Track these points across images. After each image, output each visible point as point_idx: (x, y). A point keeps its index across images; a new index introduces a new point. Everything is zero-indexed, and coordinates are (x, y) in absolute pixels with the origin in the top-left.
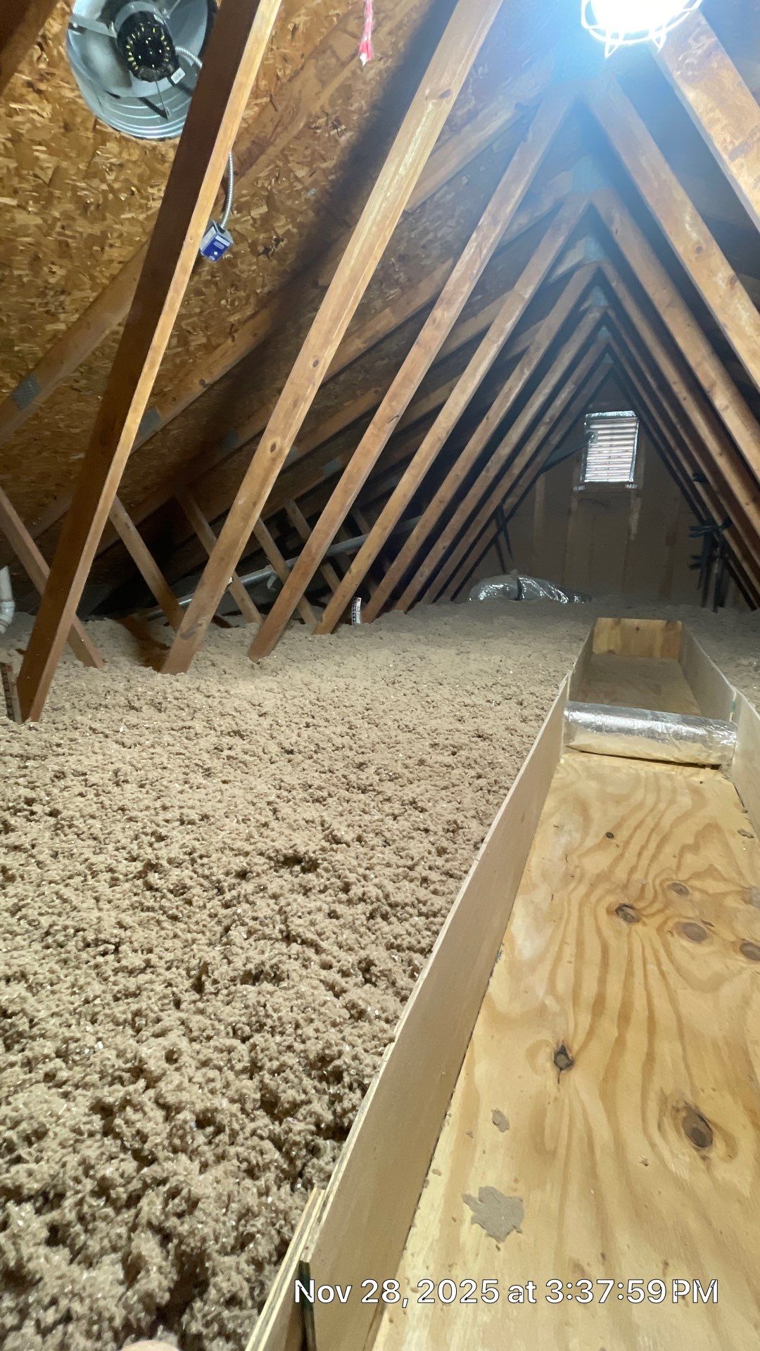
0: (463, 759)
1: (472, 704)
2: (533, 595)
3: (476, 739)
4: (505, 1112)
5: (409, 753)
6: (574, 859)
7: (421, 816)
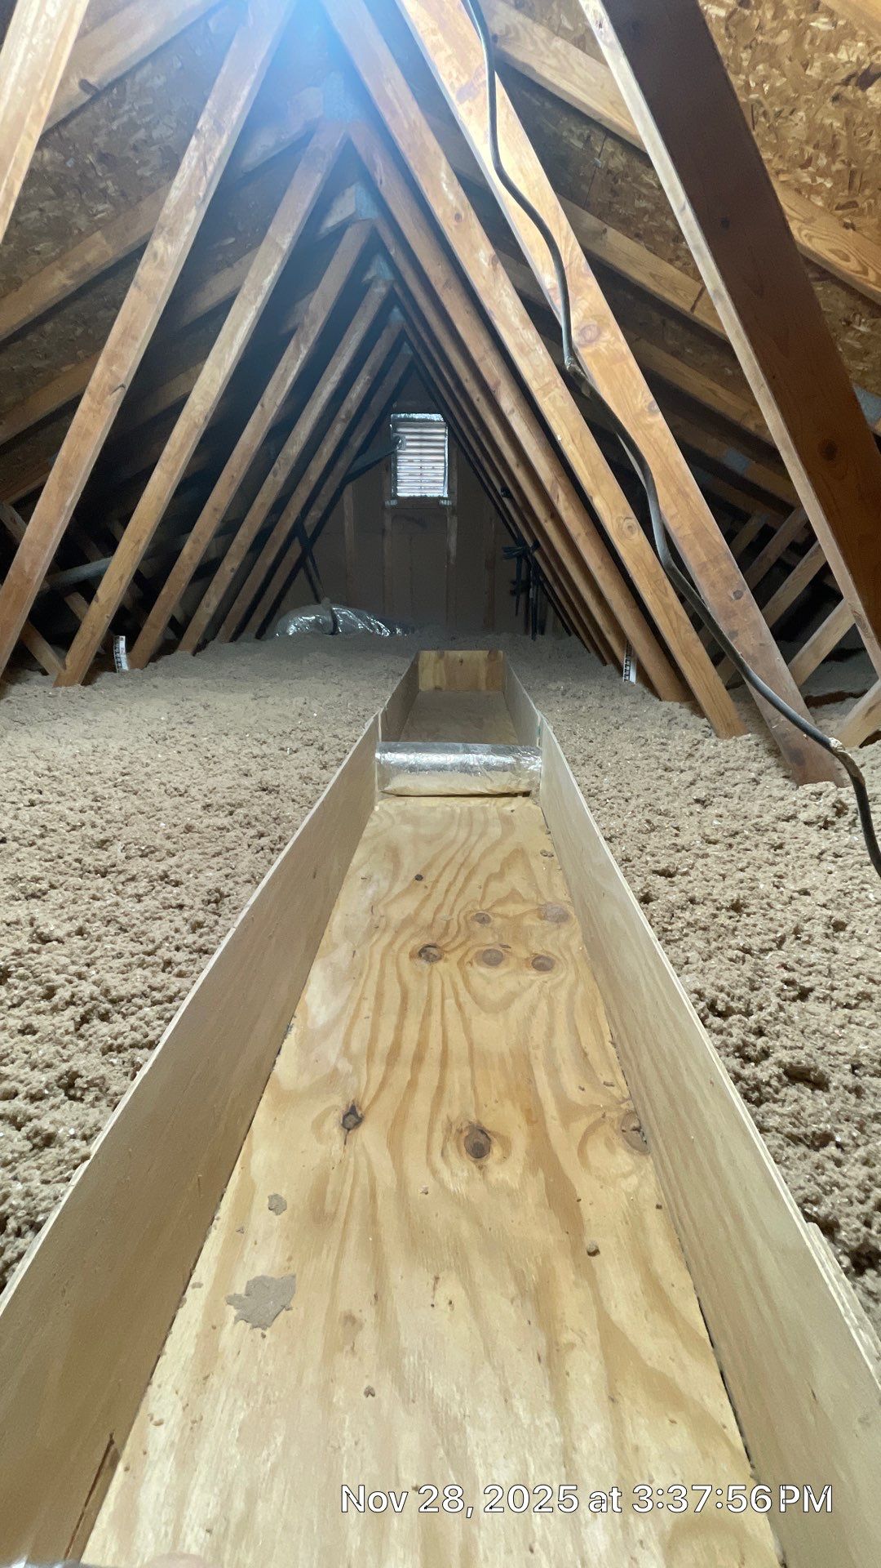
0: (241, 818)
1: (260, 753)
2: (351, 629)
3: (261, 793)
4: (283, 1193)
5: (175, 820)
6: (380, 910)
7: (176, 890)
